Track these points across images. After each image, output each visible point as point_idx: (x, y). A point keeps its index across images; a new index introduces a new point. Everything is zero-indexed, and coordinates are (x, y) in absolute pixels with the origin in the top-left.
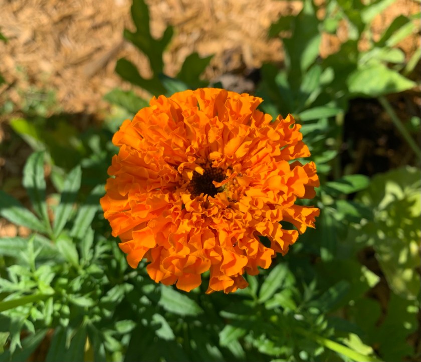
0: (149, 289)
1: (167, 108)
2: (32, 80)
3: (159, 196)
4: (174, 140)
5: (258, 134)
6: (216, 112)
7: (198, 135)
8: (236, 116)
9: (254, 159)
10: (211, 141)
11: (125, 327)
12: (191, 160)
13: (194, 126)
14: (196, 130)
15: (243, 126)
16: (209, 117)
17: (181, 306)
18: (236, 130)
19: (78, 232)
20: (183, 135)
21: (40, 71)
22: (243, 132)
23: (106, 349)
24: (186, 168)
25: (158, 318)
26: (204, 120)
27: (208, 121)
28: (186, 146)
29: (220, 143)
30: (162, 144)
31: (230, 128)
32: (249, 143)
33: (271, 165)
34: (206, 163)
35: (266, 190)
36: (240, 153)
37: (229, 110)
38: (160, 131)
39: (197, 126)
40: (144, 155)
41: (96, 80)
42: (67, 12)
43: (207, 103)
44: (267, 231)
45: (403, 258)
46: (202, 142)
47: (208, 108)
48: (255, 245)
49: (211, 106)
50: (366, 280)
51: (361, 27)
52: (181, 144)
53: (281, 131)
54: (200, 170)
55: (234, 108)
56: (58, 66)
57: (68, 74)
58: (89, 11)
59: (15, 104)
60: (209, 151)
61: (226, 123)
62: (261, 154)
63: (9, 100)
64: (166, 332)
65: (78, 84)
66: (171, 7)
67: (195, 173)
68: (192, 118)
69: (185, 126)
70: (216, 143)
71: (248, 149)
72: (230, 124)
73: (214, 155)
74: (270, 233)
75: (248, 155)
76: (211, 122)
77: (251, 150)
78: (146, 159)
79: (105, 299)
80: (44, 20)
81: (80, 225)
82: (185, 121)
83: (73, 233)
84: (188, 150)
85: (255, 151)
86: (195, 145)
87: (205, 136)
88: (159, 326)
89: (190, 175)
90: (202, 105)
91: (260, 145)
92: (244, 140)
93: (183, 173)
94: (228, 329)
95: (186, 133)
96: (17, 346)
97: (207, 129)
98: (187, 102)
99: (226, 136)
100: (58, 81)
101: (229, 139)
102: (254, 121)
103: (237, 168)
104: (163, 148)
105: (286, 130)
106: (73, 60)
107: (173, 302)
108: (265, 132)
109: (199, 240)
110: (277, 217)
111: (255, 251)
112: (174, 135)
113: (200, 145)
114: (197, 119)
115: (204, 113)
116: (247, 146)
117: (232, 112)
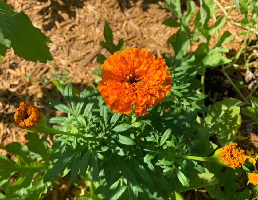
0: (114, 136)
1: (119, 54)
2: (57, 69)
3: (117, 83)
4: (122, 65)
5: (150, 62)
6: (136, 56)
7: (130, 63)
8: (143, 57)
9: (149, 71)
10: (135, 66)
11: (105, 149)
12: (128, 72)
13: (129, 60)
14: (130, 62)
15: (145, 59)
16: (134, 57)
17: (127, 142)
18: (143, 61)
19: (85, 114)
20: (125, 64)
21: (61, 64)
22: (145, 61)
23: (97, 158)
24: (126, 75)
25: (118, 148)
26: (132, 58)
27: (134, 58)
28: (126, 68)
29: (138, 66)
30: (118, 67)
31: (141, 61)
32: (148, 65)
33: (155, 72)
34: (134, 74)
35: (153, 80)
36: (145, 69)
37: (140, 54)
38: (117, 62)
39: (130, 60)
40: (112, 70)
41: (87, 68)
42: (72, 36)
43: (133, 53)
44: (153, 92)
45: (229, 138)
46: (132, 65)
47: (133, 55)
48: (149, 97)
49: (135, 54)
50: (212, 146)
51: (209, 38)
52: (125, 67)
53: (158, 61)
54: (131, 75)
55: (142, 54)
56: (69, 62)
57: (74, 65)
58: (83, 36)
59: (48, 80)
60: (134, 69)
61: (140, 59)
62: (152, 69)
63: (46, 77)
64: (121, 153)
65: (79, 69)
66: (122, 33)
67: (130, 77)
68: (128, 58)
69: (126, 61)
70: (137, 66)
71: (147, 68)
72: (141, 59)
73: (136, 71)
74: (155, 94)
75: (147, 70)
76: (135, 59)
77: (148, 68)
78: (113, 71)
79: (97, 137)
80: (62, 40)
81: (87, 112)
82: (126, 59)
83: (84, 115)
84: (127, 68)
85: (150, 69)
86: (129, 67)
87: (133, 63)
88: (119, 151)
89: (128, 77)
90: (131, 54)
91: (152, 66)
92: (146, 64)
93: (125, 77)
94: (147, 155)
95: (126, 63)
96: (64, 151)
97: (133, 61)
98: (126, 53)
99: (140, 63)
100: (69, 68)
101: (141, 65)
102: (149, 58)
103: (144, 74)
104: (119, 68)
105: (160, 61)
106: (75, 59)
107: (124, 140)
108: (153, 61)
109: (131, 96)
110: (157, 88)
111: (149, 99)
112: (122, 64)
113: (131, 67)
114: (130, 58)
115: (132, 56)
116: (147, 67)
117: (141, 55)
